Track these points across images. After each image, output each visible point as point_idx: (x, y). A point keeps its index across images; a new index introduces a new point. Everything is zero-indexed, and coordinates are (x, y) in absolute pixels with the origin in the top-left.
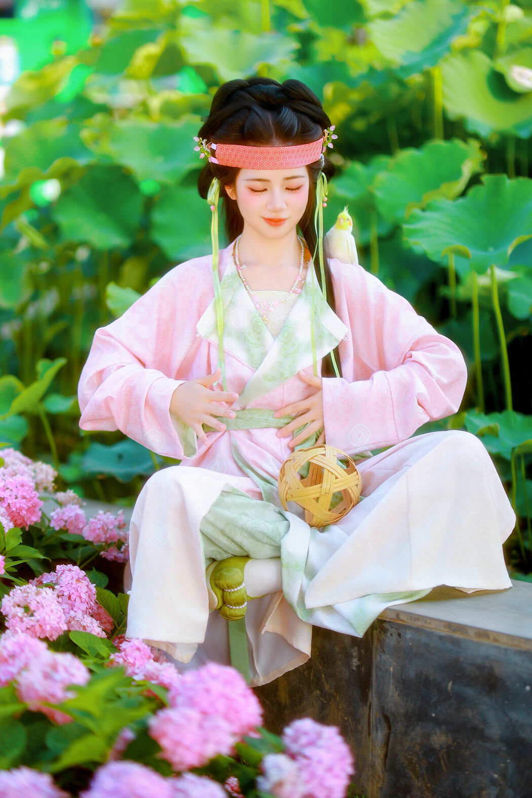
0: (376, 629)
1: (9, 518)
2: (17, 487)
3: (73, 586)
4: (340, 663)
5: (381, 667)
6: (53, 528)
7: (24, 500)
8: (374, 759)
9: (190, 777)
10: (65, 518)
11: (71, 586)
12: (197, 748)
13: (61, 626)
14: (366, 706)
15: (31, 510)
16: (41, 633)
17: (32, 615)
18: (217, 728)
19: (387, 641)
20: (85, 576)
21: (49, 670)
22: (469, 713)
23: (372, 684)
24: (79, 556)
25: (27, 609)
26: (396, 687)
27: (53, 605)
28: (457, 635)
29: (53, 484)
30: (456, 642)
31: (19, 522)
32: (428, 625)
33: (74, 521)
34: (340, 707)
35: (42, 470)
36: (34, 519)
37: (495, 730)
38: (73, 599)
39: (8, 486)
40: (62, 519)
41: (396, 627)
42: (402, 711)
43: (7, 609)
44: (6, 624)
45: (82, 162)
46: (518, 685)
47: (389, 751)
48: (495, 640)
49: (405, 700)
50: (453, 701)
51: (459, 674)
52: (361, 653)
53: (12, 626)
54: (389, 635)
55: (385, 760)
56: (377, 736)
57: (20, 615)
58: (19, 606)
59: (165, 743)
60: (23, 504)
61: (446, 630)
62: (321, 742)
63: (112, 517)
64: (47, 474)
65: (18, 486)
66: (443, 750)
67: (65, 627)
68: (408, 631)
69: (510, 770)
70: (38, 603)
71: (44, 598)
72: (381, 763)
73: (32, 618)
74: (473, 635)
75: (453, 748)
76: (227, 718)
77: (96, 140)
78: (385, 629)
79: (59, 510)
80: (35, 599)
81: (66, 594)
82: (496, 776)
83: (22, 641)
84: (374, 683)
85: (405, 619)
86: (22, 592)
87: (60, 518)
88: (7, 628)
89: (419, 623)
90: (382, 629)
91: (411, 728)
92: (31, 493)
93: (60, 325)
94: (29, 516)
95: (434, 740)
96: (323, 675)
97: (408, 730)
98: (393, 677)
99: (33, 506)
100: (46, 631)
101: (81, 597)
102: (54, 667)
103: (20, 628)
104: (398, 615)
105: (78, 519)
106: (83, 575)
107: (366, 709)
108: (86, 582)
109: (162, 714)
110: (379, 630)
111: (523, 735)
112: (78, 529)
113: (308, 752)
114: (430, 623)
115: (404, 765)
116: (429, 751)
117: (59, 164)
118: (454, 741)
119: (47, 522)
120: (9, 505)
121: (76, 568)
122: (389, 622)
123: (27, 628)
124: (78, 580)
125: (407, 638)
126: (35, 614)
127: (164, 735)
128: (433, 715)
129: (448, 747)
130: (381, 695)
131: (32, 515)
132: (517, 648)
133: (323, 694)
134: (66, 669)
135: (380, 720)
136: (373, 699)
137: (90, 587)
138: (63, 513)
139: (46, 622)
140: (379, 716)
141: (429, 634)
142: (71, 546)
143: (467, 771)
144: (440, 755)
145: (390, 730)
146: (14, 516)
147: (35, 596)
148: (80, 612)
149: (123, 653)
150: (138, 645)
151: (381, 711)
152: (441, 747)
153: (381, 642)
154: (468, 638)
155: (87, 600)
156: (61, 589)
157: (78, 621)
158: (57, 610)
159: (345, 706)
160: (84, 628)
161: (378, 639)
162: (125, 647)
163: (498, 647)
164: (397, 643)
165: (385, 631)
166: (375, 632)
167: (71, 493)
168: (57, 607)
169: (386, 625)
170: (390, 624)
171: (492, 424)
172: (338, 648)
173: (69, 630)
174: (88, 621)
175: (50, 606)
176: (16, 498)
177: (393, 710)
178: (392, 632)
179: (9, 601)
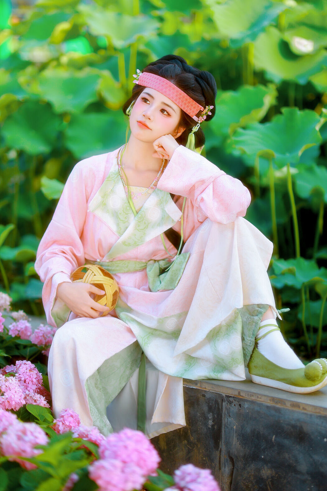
0: (225, 401)
3: (27, 374)
4: (200, 423)
5: (228, 426)
8: (223, 485)
10: (19, 329)
12: (121, 486)
13: (22, 402)
14: (218, 451)
16: (9, 406)
17: (3, 395)
18: (134, 472)
19: (232, 409)
20: (35, 368)
22: (287, 456)
24: (28, 354)
26: (238, 439)
27: (16, 388)
28: (278, 406)
29: (10, 307)
30: (278, 410)
32: (259, 399)
33: (24, 331)
34: (201, 452)
35: (2, 297)
37: (303, 467)
38: (27, 382)
40: (17, 330)
41: (238, 400)
42: (242, 454)
46: (319, 438)
47: (233, 480)
48: (304, 409)
49: (244, 447)
50: (276, 448)
51: (280, 431)
52: (215, 417)
54: (233, 405)
55: (231, 486)
56: (225, 470)
59: (100, 482)
61: (271, 402)
62: (199, 480)
63: (49, 328)
64: (6, 300)
66: (269, 480)
67: (24, 402)
68: (246, 403)
70: (6, 386)
71: (11, 384)
72: (227, 487)
73: (3, 397)
74: (289, 406)
75: (276, 478)
76: (139, 465)
77: (28, 84)
78: (231, 402)
79: (14, 324)
80: (5, 385)
81: (23, 379)
84: (223, 436)
85: (244, 395)
87: (15, 329)
89: (253, 398)
90: (228, 402)
91: (248, 465)
93: (5, 202)
95: (263, 473)
96: (189, 431)
97: (246, 467)
98: (236, 432)
100: (12, 405)
101: (32, 381)
102: (24, 432)
104: (239, 393)
105: (27, 330)
106: (33, 367)
107: (218, 453)
108: (36, 371)
109: (97, 463)
110: (226, 402)
111: (322, 470)
112: (27, 336)
113: (192, 486)
114: (260, 398)
115: (243, 489)
116: (260, 480)
117: (4, 98)
118: (276, 473)
119: (6, 331)
121: (29, 362)
122: (233, 397)
123: (0, 403)
124: (30, 370)
125: (245, 407)
126: (5, 394)
127: (99, 477)
128: (263, 457)
129: (272, 477)
130: (227, 444)
132: (319, 414)
133: (189, 443)
134: (32, 433)
135: (227, 460)
136: (223, 446)
137: (38, 374)
138: (17, 326)
139: (12, 399)
140: (226, 458)
141: (260, 405)
144: (267, 483)
145: (234, 466)
147: (4, 382)
148: (32, 391)
149: (62, 419)
150: (72, 413)
151: (228, 454)
152: (268, 478)
153: (228, 410)
154: (286, 407)
155: (36, 383)
156: (19, 376)
157: (31, 396)
158: (19, 391)
159: (204, 451)
160: (35, 401)
161: (226, 408)
162: (63, 415)
163: (306, 414)
164: (239, 411)
165: (231, 403)
166: (224, 404)
167: (21, 313)
168: (19, 389)
169: (231, 399)
170: (234, 398)
171: (291, 267)
172: (199, 413)
173: (26, 403)
174: (38, 397)
175: (14, 388)
177: (236, 453)
178: (235, 404)
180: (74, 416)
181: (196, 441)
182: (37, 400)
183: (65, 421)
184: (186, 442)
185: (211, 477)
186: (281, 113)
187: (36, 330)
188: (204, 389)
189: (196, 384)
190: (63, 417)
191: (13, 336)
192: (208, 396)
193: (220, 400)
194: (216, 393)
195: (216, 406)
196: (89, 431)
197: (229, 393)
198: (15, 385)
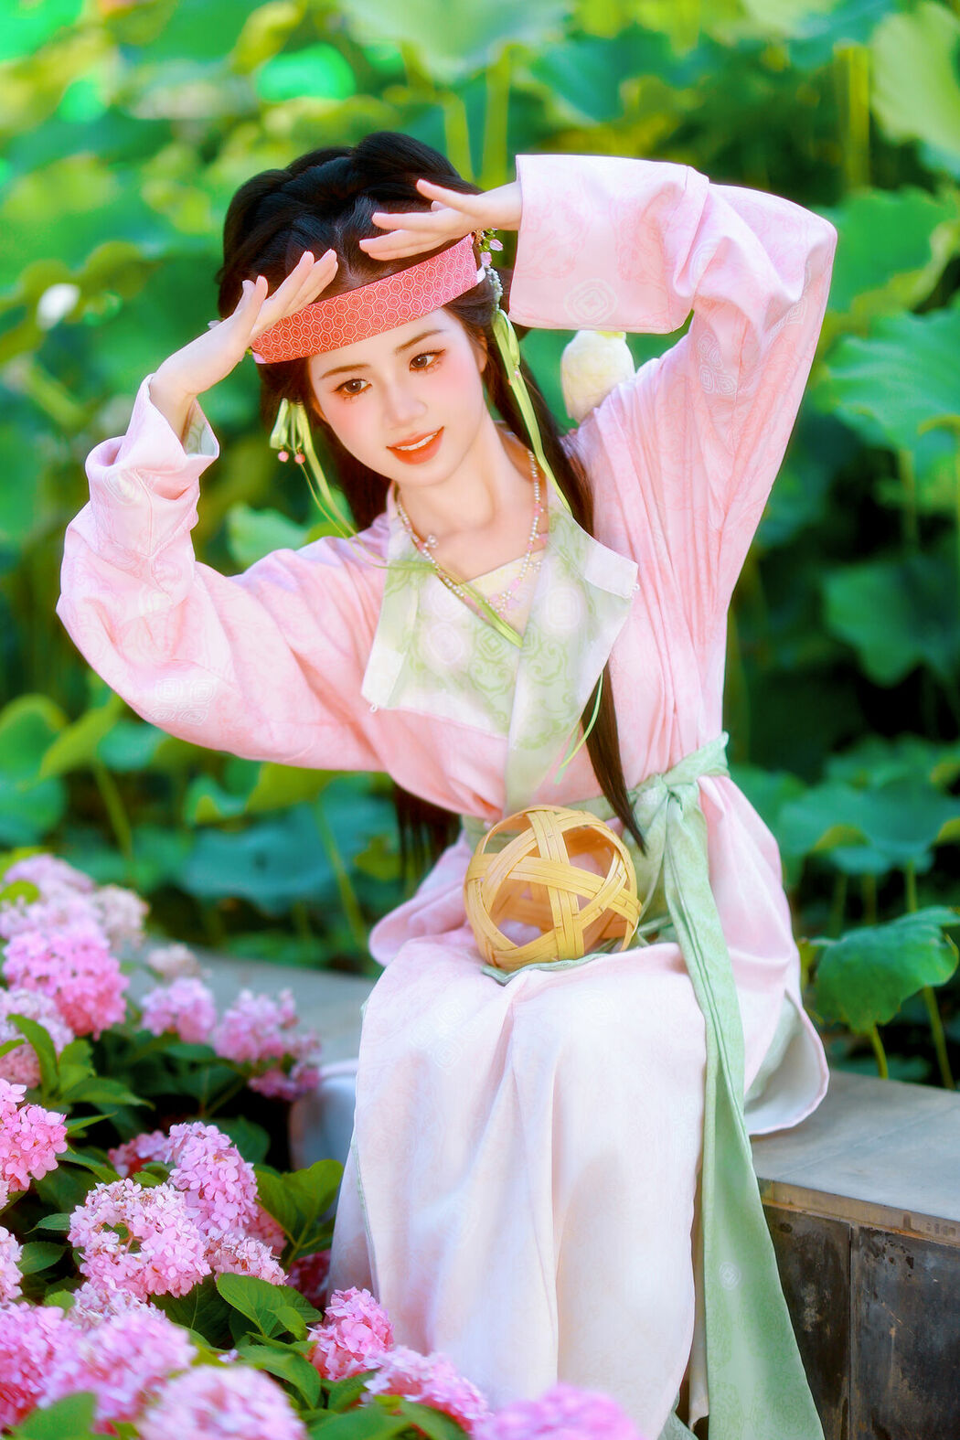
0: (858, 1247)
1: (62, 1019)
2: (73, 951)
3: (209, 1169)
5: (870, 1327)
6: (150, 1029)
7: (92, 978)
10: (174, 1008)
11: (205, 1170)
13: (199, 1268)
14: (837, 1406)
15: (104, 999)
16: (157, 1285)
19: (883, 1273)
20: (231, 1146)
21: (205, 1405)
23: (849, 1361)
24: (205, 1088)
25: (123, 1231)
26: (903, 1370)
27: (180, 1222)
31: (81, 1024)
33: (191, 1014)
35: (116, 904)
36: (112, 1017)
38: (208, 1196)
39: (58, 950)
40: (167, 1012)
41: (901, 1244)
42: (917, 1420)
43: (83, 1236)
44: (82, 1269)
45: (151, 248)
49: (924, 1398)
52: (824, 1298)
54: (886, 1260)
57: (111, 1249)
58: (106, 1227)
60: (90, 987)
63: (270, 1007)
64: (128, 913)
65: (76, 948)
67: (205, 1270)
68: (929, 1254)
70: (147, 1219)
71: (162, 1210)
73: (138, 1255)
78: (878, 1249)
79: (160, 992)
80: (141, 1213)
81: (195, 1186)
83: (135, 1329)
84: (854, 1360)
85: (923, 1229)
86: (114, 1197)
87: (163, 1008)
88: (83, 1278)
89: (953, 1238)
90: (870, 1249)
92: (103, 962)
94: (101, 1011)
98: (897, 1349)
99: (108, 989)
100: (167, 1281)
101: (225, 1193)
102: (220, 1400)
103: (112, 1277)
104: (907, 1221)
105: (199, 1010)
106: (226, 1143)
107: (837, 1413)
108: (234, 1159)
110: (863, 1249)
112: (201, 1030)
117: (103, 254)
120: (59, 991)
121: (212, 1129)
122: (887, 1234)
123: (128, 1277)
124: (218, 1157)
125: (928, 1269)
126: (143, 1245)
130: (870, 1385)
131: (107, 1009)
136: (853, 1392)
137: (244, 1169)
138: (169, 998)
139: (168, 1262)
140: (865, 1430)
146: (69, 1012)
147: (139, 1206)
148: (225, 1225)
151: (871, 1420)
153: (869, 1275)
155: (239, 1197)
156: (183, 1176)
157: (229, 1248)
158: (187, 1232)
160: (244, 1265)
161: (862, 1269)
164: (906, 1278)
165: (878, 1252)
166: (854, 1254)
167: (179, 953)
168: (187, 1228)
169: (880, 1241)
170: (889, 1238)
173: (214, 1272)
174: (249, 1247)
175: (173, 1225)
176: (74, 974)
177: (897, 1417)
178: (894, 1256)
179: (85, 1219)
182: (250, 1261)
183: (346, 1340)
188: (788, 1208)
191: (157, 1031)
192: (800, 1229)
193: (840, 1244)
194: (828, 1220)
195: (826, 1265)
196: (425, 1370)
197: (872, 1220)
198: (176, 1213)
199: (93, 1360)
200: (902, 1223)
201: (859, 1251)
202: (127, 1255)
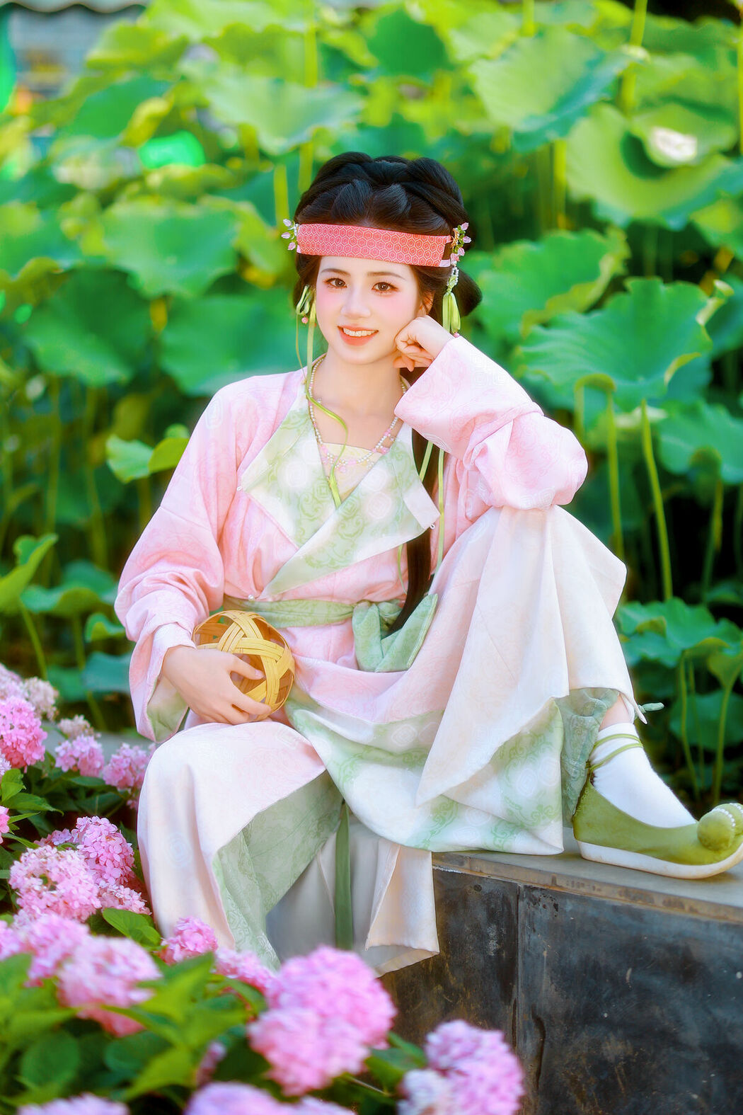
0: (523, 899)
1: (4, 755)
2: (12, 713)
3: (102, 845)
4: (471, 947)
5: (530, 951)
6: (60, 768)
7: (23, 731)
9: (312, 1103)
10: (77, 755)
11: (100, 845)
12: (318, 1064)
13: (94, 903)
14: (510, 1005)
15: (32, 744)
16: (66, 912)
17: (53, 888)
18: (344, 1035)
19: (538, 915)
20: (117, 832)
21: (101, 960)
22: (657, 1011)
23: (517, 975)
24: (97, 807)
25: (45, 879)
26: (552, 978)
27: (81, 874)
28: (638, 905)
29: (55, 709)
30: (637, 915)
31: (16, 761)
32: (596, 892)
33: (88, 758)
34: (472, 1008)
35: (38, 689)
36: (36, 757)
37: (693, 1034)
38: (102, 863)
39: (1, 712)
40: (72, 756)
41: (551, 895)
42: (560, 1011)
43: (19, 880)
44: (19, 902)
46: (725, 971)
47: (542, 1063)
48: (692, 910)
49: (565, 996)
50: (634, 996)
51: (642, 958)
52: (502, 933)
53: (27, 904)
54: (541, 906)
55: (538, 1079)
56: (525, 1047)
57: (37, 888)
58: (34, 876)
59: (274, 1056)
60: (23, 736)
61: (623, 898)
62: (479, 1053)
64: (46, 696)
65: (13, 711)
66: (620, 1064)
67: (98, 904)
68: (568, 901)
69: (715, 1088)
70: (60, 870)
71: (70, 864)
72: (532, 1084)
73: (54, 892)
74: (661, 905)
75: (634, 1060)
76: (352, 1021)
78: (536, 899)
79: (67, 744)
80: (57, 866)
82: (695, 1096)
84: (520, 974)
85: (564, 886)
86: (40, 856)
87: (69, 754)
88: (19, 907)
89: (583, 890)
90: (531, 900)
91: (574, 1034)
92: (31, 721)
93: (28, 490)
94: (29, 752)
95: (606, 1050)
96: (447, 964)
97: (570, 1038)
98: (548, 964)
99: (34, 738)
100: (73, 910)
101: (113, 861)
102: (110, 957)
103: (38, 906)
104: (554, 880)
105: (93, 756)
106: (114, 830)
107: (509, 1009)
108: (119, 838)
109: (266, 1018)
110: (526, 900)
111: (733, 1039)
112: (94, 769)
113: (464, 1065)
114: (599, 890)
115: (565, 1085)
116: (600, 1065)
117: (32, 266)
118: (635, 1050)
119: (50, 759)
120: (2, 738)
121: (105, 820)
122: (542, 889)
123: (48, 907)
124: (109, 837)
125: (567, 911)
126: (58, 886)
127: (272, 1046)
128: (606, 1015)
129: (627, 1059)
130: (530, 989)
131: (33, 751)
132: (723, 921)
133: (448, 990)
134: (125, 960)
135: (529, 1024)
136: (519, 994)
137: (124, 846)
138: (73, 748)
139: (74, 898)
140: (528, 1019)
141: (599, 905)
142: (82, 794)
143: (655, 1090)
144: (616, 1070)
145: (544, 1037)
146: (8, 753)
147: (56, 861)
148: (112, 881)
149: (179, 938)
150: (198, 925)
151: (531, 1012)
152: (617, 1058)
153: (530, 917)
154: (653, 908)
155: (121, 864)
156: (85, 849)
157: (111, 892)
158: (86, 879)
159: (479, 1006)
160: (121, 901)
161: (526, 913)
162: (181, 929)
163: (696, 921)
164: (553, 918)
165: (535, 901)
166: (521, 904)
167: (80, 720)
168: (86, 876)
169: (536, 894)
170: (543, 892)
171: (655, 618)
172: (469, 926)
173: (103, 906)
174: (125, 892)
175: (77, 875)
176: (12, 728)
177: (548, 1010)
178: (546, 903)
179: (21, 869)
180: (204, 931)
181: (462, 985)
182: (125, 900)
183: (187, 943)
184: (440, 988)
185: (504, 1047)
186: (624, 290)
187: (115, 756)
188: (479, 875)
189: (462, 864)
190: (180, 933)
192: (486, 888)
193: (512, 897)
194: (504, 882)
195: (503, 910)
196: (239, 961)
197: (532, 880)
198: (79, 866)
199: (28, 941)
200: (551, 881)
201: (523, 901)
202: (48, 892)
